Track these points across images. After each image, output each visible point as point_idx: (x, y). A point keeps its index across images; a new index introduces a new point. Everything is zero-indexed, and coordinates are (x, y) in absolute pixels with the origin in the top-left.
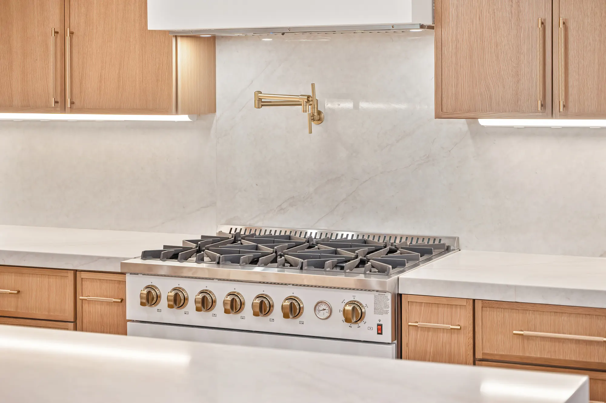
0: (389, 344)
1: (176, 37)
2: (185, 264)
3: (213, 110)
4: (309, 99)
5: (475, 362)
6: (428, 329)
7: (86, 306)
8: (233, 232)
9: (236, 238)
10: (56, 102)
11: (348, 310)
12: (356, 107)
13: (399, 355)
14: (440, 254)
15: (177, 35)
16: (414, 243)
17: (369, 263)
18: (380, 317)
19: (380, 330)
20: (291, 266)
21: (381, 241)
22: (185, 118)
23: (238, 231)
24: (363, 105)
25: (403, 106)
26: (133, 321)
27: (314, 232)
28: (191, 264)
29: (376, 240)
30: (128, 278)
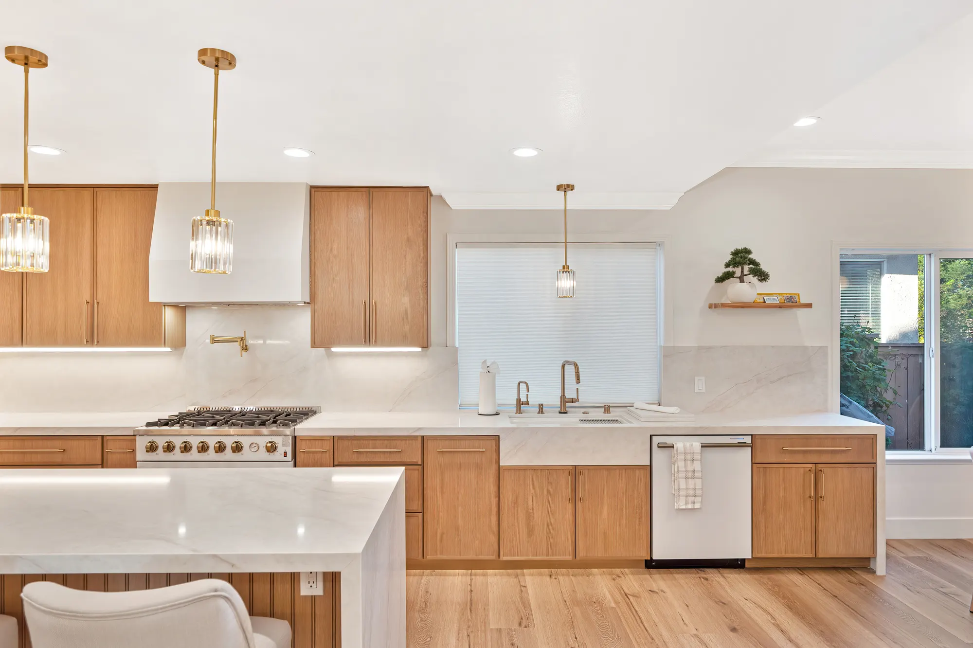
0: (289, 461)
1: (165, 306)
2: (173, 428)
3: (184, 344)
4: (242, 339)
5: (334, 466)
6: (310, 452)
7: (109, 456)
8: (196, 410)
9: (199, 413)
10: (87, 342)
11: (269, 446)
12: (265, 342)
13: (295, 466)
14: (312, 415)
15: (165, 305)
16: (298, 410)
17: (279, 422)
18: (285, 448)
19: (285, 455)
20: (234, 425)
21: (280, 410)
22: (168, 349)
23: (199, 409)
24: (268, 342)
25: (287, 342)
26: (140, 461)
27: (237, 408)
28: (176, 428)
29: (277, 410)
30: (138, 437)
